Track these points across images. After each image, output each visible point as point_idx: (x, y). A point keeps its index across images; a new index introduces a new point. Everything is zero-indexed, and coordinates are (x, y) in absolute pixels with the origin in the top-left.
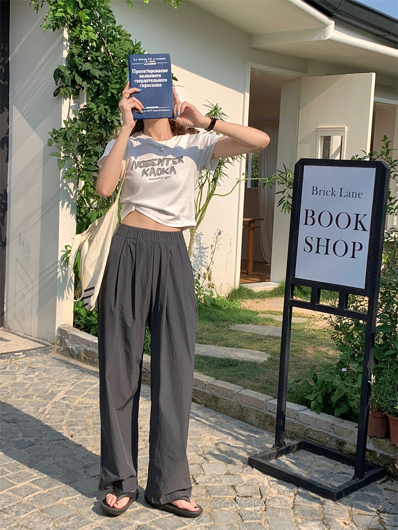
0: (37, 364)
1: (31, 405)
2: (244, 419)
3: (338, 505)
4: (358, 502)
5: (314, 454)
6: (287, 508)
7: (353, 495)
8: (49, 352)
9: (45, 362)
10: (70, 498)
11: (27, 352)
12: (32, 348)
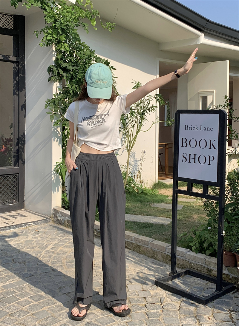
0: (41, 229)
1: (34, 253)
2: (155, 258)
3: (206, 307)
4: (217, 305)
5: (195, 277)
6: (175, 310)
7: (215, 301)
8: (48, 222)
9: (45, 228)
10: (50, 306)
11: (36, 222)
12: (39, 220)
